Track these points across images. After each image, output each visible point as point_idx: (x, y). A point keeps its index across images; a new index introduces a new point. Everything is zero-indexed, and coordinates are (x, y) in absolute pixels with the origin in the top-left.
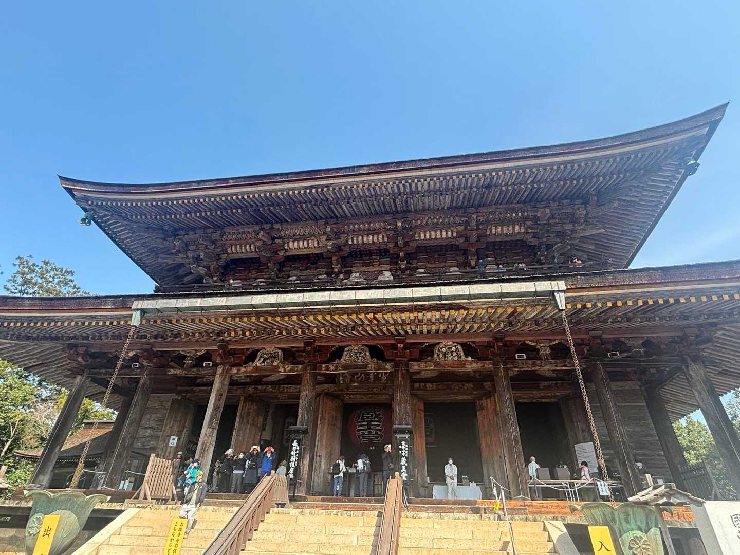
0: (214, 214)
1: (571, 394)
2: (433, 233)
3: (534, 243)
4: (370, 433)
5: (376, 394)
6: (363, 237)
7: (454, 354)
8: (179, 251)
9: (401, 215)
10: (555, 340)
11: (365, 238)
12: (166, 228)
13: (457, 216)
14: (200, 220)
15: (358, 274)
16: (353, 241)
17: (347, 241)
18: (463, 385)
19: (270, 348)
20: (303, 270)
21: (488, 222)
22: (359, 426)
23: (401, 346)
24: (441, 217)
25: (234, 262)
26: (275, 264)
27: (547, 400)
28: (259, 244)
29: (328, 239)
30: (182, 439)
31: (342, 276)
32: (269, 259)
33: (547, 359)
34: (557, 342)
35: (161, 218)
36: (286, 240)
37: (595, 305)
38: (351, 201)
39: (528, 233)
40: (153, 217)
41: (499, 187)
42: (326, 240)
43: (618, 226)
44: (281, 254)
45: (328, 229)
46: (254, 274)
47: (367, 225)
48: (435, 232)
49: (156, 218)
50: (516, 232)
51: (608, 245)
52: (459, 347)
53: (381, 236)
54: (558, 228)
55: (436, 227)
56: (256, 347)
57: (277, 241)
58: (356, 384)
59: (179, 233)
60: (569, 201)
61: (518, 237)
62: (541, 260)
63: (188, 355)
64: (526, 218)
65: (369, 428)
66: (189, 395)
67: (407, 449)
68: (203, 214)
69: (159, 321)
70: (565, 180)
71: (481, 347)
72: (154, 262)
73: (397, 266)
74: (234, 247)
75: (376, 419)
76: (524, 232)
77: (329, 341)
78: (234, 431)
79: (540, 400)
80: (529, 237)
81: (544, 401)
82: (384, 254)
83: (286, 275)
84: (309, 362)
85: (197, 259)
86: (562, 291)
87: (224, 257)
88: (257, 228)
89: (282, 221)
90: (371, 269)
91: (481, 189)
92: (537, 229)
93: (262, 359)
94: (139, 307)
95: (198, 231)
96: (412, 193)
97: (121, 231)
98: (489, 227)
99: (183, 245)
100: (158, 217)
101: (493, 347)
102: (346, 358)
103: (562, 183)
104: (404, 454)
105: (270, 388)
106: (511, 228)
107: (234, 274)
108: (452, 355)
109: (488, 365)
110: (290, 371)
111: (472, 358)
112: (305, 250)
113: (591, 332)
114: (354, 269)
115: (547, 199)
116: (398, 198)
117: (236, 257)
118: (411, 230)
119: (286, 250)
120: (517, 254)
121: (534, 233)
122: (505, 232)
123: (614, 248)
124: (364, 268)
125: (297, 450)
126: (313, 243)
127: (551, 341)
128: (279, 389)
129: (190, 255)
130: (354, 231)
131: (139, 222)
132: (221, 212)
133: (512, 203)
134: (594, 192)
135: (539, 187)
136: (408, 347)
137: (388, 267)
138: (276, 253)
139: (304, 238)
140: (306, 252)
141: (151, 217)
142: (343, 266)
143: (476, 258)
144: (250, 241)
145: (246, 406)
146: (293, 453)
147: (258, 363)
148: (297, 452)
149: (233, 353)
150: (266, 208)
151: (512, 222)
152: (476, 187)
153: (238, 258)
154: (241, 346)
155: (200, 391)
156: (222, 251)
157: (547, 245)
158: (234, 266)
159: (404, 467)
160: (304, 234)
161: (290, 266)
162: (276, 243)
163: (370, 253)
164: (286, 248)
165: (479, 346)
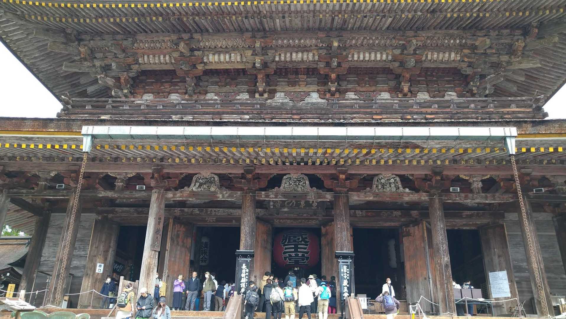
0: (130, 21)
1: (491, 223)
2: (367, 55)
3: (468, 73)
4: (297, 255)
5: (307, 219)
6: (291, 54)
7: (393, 185)
8: (85, 59)
9: (336, 33)
10: (486, 175)
11: (294, 55)
12: (69, 31)
13: (394, 38)
14: (112, 26)
15: (283, 94)
16: (280, 58)
17: (275, 57)
18: (392, 213)
19: (206, 173)
20: (222, 86)
21: (425, 47)
22: (286, 249)
23: (343, 176)
24: (377, 38)
25: (144, 73)
26: (192, 78)
27: (468, 228)
28: (176, 55)
29: (254, 54)
30: (109, 259)
31: (266, 95)
32: (187, 73)
33: (479, 193)
34: (488, 176)
35: (67, 21)
36: (206, 53)
37: (538, 149)
38: (286, 15)
39: (463, 61)
40: (58, 19)
41: (444, 13)
42: (252, 55)
43: (551, 59)
44: (200, 67)
45: (258, 45)
46: (167, 87)
47: (297, 41)
48: (370, 54)
49: (61, 21)
50: (452, 59)
51: (535, 76)
52: (398, 179)
53: (311, 55)
54: (494, 59)
55: (371, 48)
56: (191, 171)
57: (196, 53)
58: (286, 210)
59: (83, 37)
60: (508, 31)
61: (453, 65)
62: (472, 90)
63: (118, 177)
64: (464, 46)
65: (296, 251)
66: (110, 216)
67: (348, 272)
68: (118, 20)
69: (107, 147)
70: (511, 11)
71: (418, 180)
72: (49, 68)
73: (325, 88)
74: (146, 57)
75: (303, 243)
76: (459, 61)
77: (270, 169)
78: (166, 252)
79: (461, 228)
80: (464, 65)
81: (465, 228)
82: (311, 73)
83: (204, 90)
84: (248, 189)
85: (106, 69)
86: (513, 137)
87: (135, 67)
88: (174, 37)
89: (202, 31)
90: (297, 89)
91: (426, 14)
92: (474, 58)
93: (198, 184)
94: (90, 132)
95: (106, 37)
96: (352, 12)
97: (14, 31)
98: (425, 53)
99: (89, 52)
100: (64, 20)
101: (430, 180)
102: (285, 186)
103: (507, 14)
104: (345, 277)
105: (196, 211)
106: (447, 55)
107: (144, 87)
108: (390, 186)
109: (424, 197)
110: (228, 197)
111: (410, 190)
112: (227, 64)
113: (522, 170)
114: (278, 88)
115: (487, 28)
116: (338, 16)
117: (149, 68)
118: (345, 50)
119: (205, 64)
120: (449, 82)
121: (469, 62)
122: (440, 58)
123: (543, 80)
124: (290, 88)
125: (246, 272)
126: (236, 57)
127: (483, 175)
128: (207, 212)
129: (98, 63)
130: (282, 46)
131: (38, 23)
132: (139, 19)
133: (452, 29)
134: (536, 24)
135: (484, 16)
136: (349, 177)
137: (315, 87)
138: (194, 66)
139: (226, 50)
140: (228, 67)
141: (55, 19)
142: (268, 84)
143: (409, 84)
144: (165, 51)
145: (175, 228)
146: (243, 275)
147: (194, 188)
148: (247, 274)
149: (168, 177)
150: (191, 18)
151: (449, 49)
152: (421, 11)
153: (151, 69)
154: (177, 170)
155: (123, 212)
156: (134, 61)
157: (480, 75)
158: (144, 78)
159: (346, 288)
160: (226, 47)
161: (207, 81)
162: (195, 56)
163: (297, 72)
164: (205, 61)
165: (417, 178)
